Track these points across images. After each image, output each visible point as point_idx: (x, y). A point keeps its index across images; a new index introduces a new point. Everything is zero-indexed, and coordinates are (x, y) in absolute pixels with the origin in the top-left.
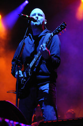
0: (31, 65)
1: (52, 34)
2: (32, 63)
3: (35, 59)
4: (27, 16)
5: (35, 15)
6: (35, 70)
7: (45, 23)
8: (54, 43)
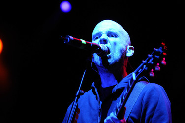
1: (134, 75)
4: (83, 42)
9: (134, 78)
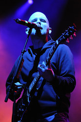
0: (30, 89)
2: (31, 85)
3: (35, 80)
4: (27, 22)
5: (36, 20)
6: (36, 94)
7: (50, 32)
8: (64, 57)
9: (57, 43)
